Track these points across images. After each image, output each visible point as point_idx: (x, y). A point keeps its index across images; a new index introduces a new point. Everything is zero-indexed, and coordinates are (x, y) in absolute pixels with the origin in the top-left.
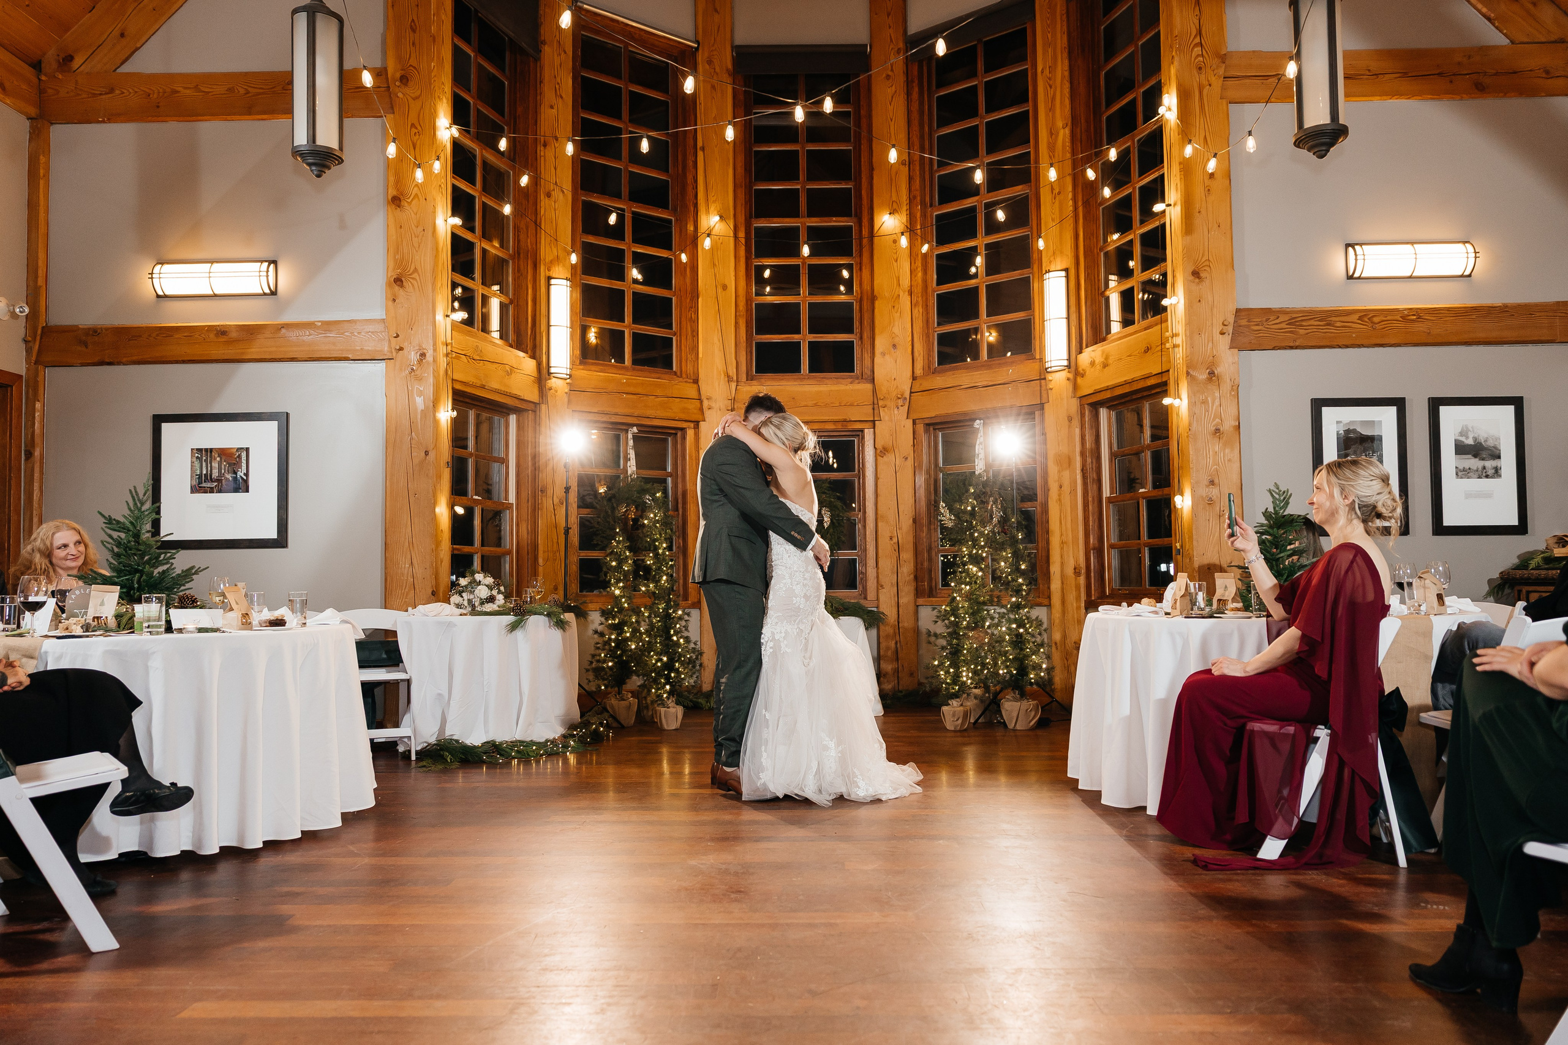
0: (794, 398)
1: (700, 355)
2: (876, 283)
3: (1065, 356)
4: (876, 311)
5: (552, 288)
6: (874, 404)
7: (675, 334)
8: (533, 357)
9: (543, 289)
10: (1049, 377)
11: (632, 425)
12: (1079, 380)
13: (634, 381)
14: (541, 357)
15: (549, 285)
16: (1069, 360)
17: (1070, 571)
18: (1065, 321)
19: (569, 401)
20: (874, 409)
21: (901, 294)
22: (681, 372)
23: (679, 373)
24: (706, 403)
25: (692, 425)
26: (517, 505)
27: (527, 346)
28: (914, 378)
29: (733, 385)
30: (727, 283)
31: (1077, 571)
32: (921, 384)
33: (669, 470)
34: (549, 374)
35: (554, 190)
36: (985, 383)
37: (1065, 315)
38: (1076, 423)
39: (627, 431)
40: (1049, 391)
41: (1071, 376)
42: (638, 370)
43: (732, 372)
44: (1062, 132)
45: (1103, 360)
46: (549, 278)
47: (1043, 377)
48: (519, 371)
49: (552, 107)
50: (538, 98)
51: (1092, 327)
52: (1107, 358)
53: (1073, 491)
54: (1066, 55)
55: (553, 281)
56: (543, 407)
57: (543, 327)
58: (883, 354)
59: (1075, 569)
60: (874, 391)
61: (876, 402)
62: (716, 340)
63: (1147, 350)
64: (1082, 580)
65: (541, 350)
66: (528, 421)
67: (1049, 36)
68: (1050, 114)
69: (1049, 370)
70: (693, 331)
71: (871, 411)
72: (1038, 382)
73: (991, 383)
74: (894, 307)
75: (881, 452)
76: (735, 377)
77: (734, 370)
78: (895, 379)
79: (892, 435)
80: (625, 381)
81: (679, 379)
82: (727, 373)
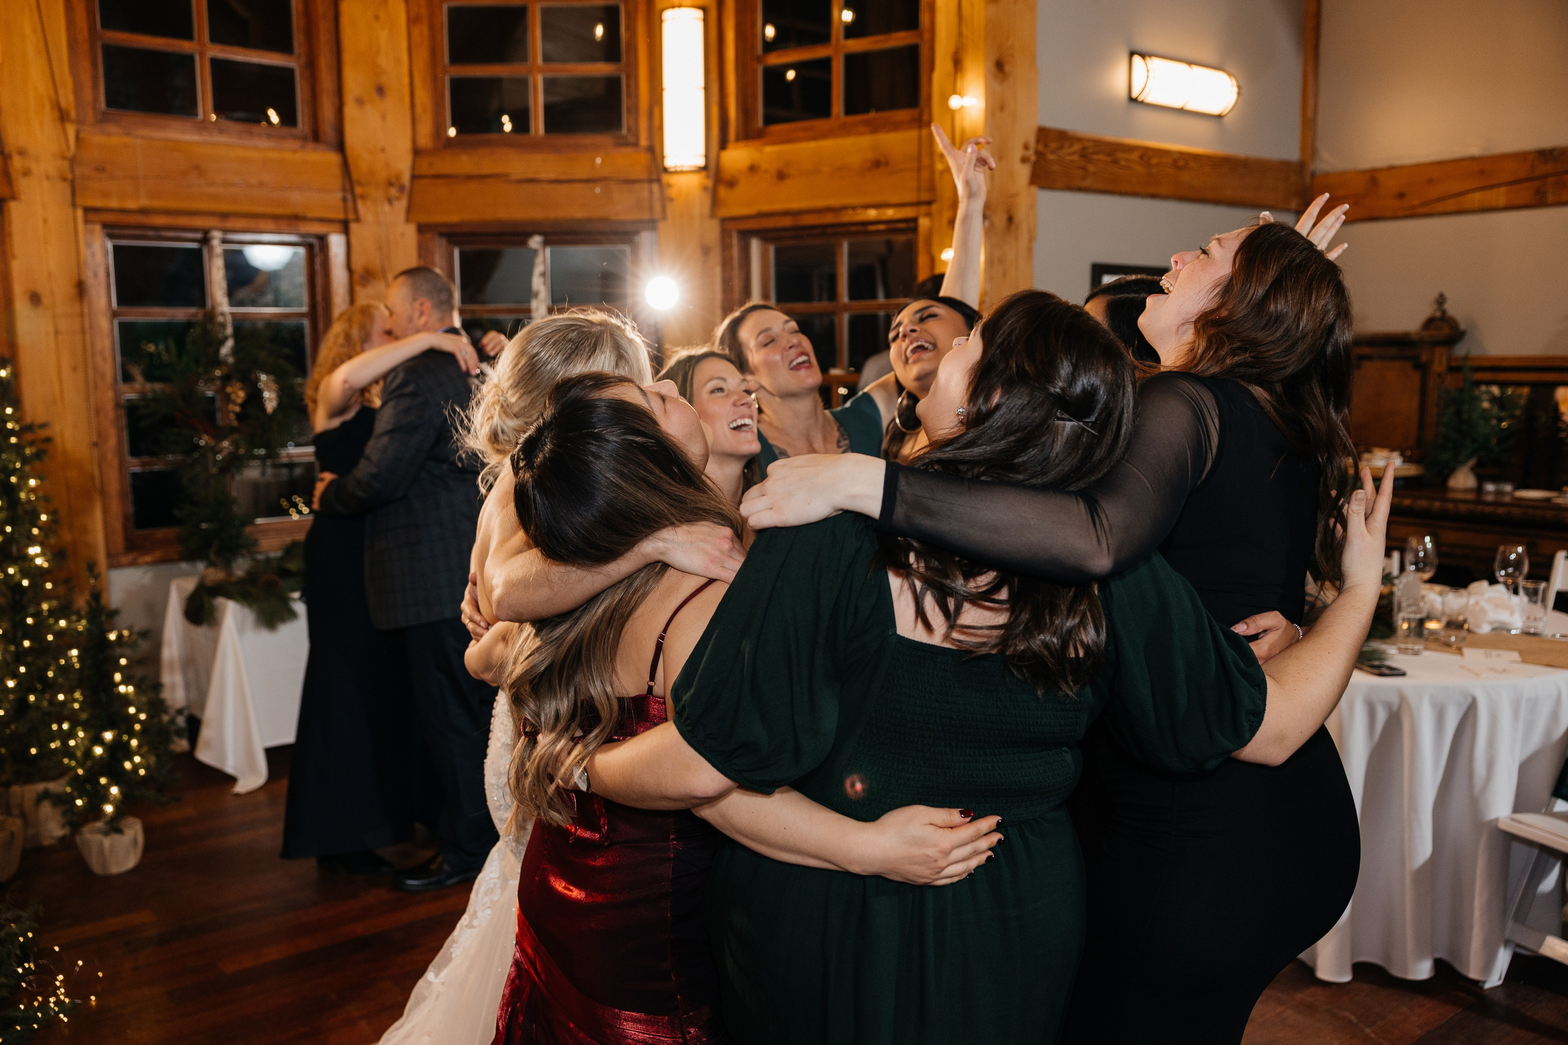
0: (196, 168)
3: (700, 151)
6: (344, 190)
10: (669, 179)
12: (725, 193)
16: (706, 157)
20: (345, 199)
24: (17, 162)
28: (418, 152)
29: (72, 129)
32: (433, 166)
36: (554, 176)
38: (716, 257)
40: (668, 204)
41: (708, 183)
43: (67, 102)
45: (778, 166)
47: (654, 177)
52: (787, 165)
58: (361, 101)
60: (345, 167)
61: (348, 186)
63: (880, 164)
69: (671, 169)
71: (340, 204)
72: (646, 186)
73: (563, 177)
74: (377, 18)
75: (362, 278)
76: (73, 114)
77: (71, 98)
78: (383, 150)
79: (380, 249)
82: (57, 103)
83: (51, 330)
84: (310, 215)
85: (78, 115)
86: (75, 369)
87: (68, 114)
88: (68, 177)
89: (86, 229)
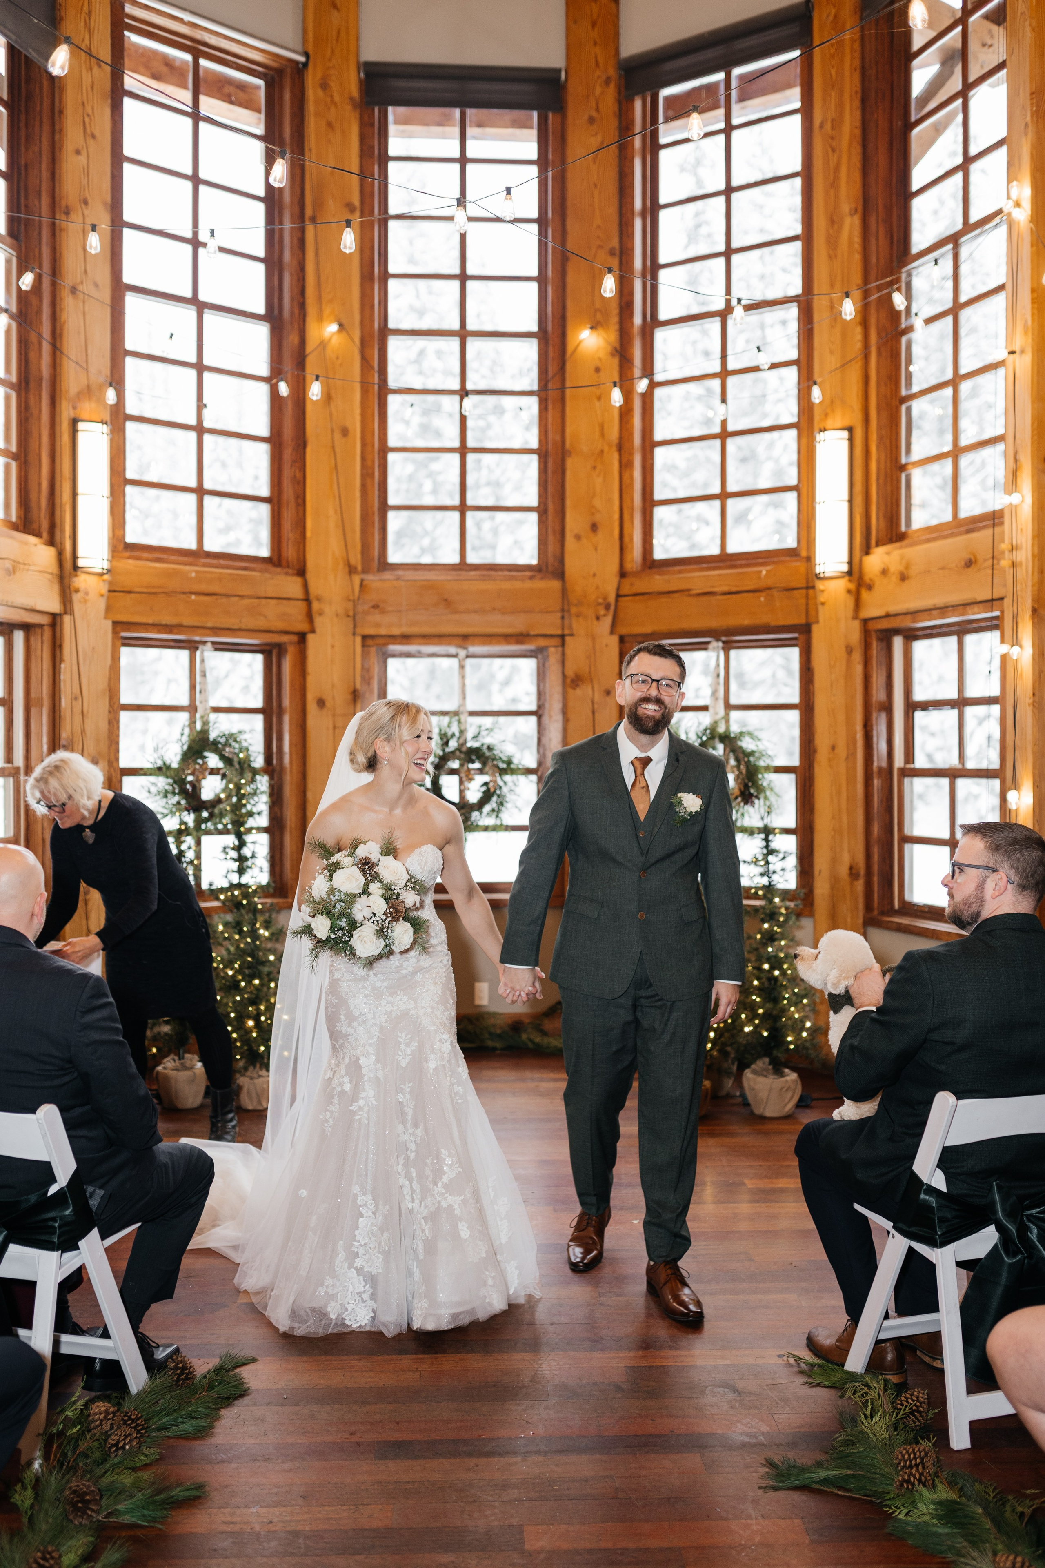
0: (446, 600)
1: (308, 534)
2: (568, 431)
3: (845, 557)
4: (569, 474)
5: (81, 437)
6: (563, 610)
7: (270, 501)
8: (51, 542)
9: (66, 438)
10: (820, 585)
12: (865, 594)
13: (208, 575)
14: (62, 544)
15: (74, 432)
16: (850, 563)
17: (844, 871)
18: (846, 506)
19: (109, 609)
20: (563, 618)
21: (606, 449)
23: (276, 561)
24: (316, 606)
25: (295, 638)
27: (41, 528)
28: (623, 574)
29: (357, 579)
30: (349, 425)
31: (854, 871)
32: (632, 585)
34: (76, 568)
35: (82, 283)
36: (725, 589)
37: (846, 496)
38: (857, 656)
40: (820, 608)
41: (852, 586)
42: (213, 558)
43: (356, 559)
44: (848, 221)
45: (901, 568)
46: (74, 422)
47: (811, 585)
48: (26, 567)
49: (78, 152)
50: (57, 137)
51: (885, 516)
52: (907, 567)
53: (851, 756)
54: (857, 103)
55: (81, 426)
56: (67, 619)
57: (66, 496)
58: (578, 537)
59: (851, 868)
60: (564, 591)
61: (566, 607)
62: (331, 512)
63: (969, 563)
64: (860, 885)
65: (63, 531)
66: (43, 643)
67: (833, 72)
68: (832, 192)
69: (822, 575)
70: (297, 498)
71: (559, 622)
72: (804, 591)
73: (734, 589)
74: (594, 468)
75: (573, 681)
76: (359, 568)
77: (359, 556)
78: (594, 575)
79: (589, 657)
80: (193, 575)
81: (279, 570)
82: (348, 561)
83: (331, 726)
84: (532, 633)
85: (363, 568)
87: (356, 568)
88: (351, 613)
89: (363, 651)
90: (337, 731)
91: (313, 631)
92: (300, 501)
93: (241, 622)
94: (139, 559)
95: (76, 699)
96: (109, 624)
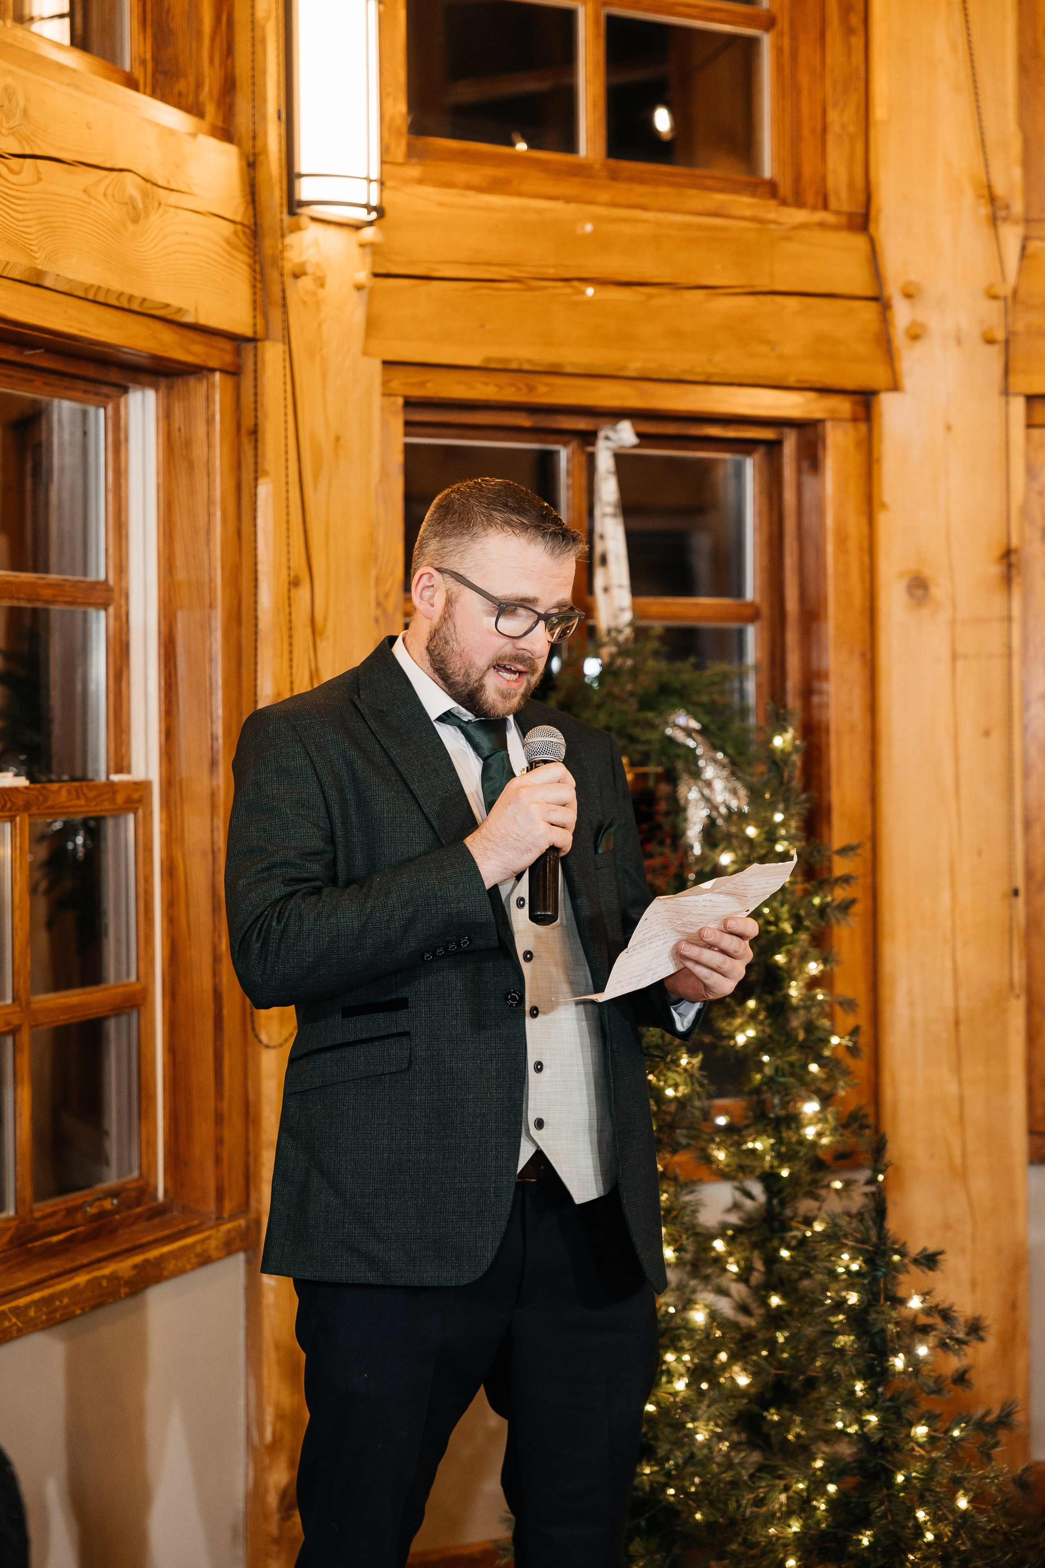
1: (879, 112)
7: (769, 23)
8: (226, 129)
11: (616, 415)
13: (627, 229)
14: (256, 133)
19: (372, 325)
22: (798, 179)
23: (785, 188)
24: (902, 314)
25: (844, 406)
26: (169, 781)
27: (199, 86)
33: (752, 589)
34: (294, 205)
39: (588, 438)
42: (631, 180)
43: (1009, 181)
48: (173, 198)
65: (257, 98)
66: (210, 421)
70: (846, 10)
76: (1020, 206)
77: (1017, 173)
80: (589, 228)
81: (800, 216)
82: (989, 187)
83: (945, 653)
85: (1028, 205)
86: (987, 733)
87: (1007, 207)
88: (1000, 335)
89: (1028, 439)
90: (961, 665)
91: (895, 387)
92: (855, 20)
93: (710, 360)
94: (449, 185)
95: (294, 583)
96: (376, 366)
